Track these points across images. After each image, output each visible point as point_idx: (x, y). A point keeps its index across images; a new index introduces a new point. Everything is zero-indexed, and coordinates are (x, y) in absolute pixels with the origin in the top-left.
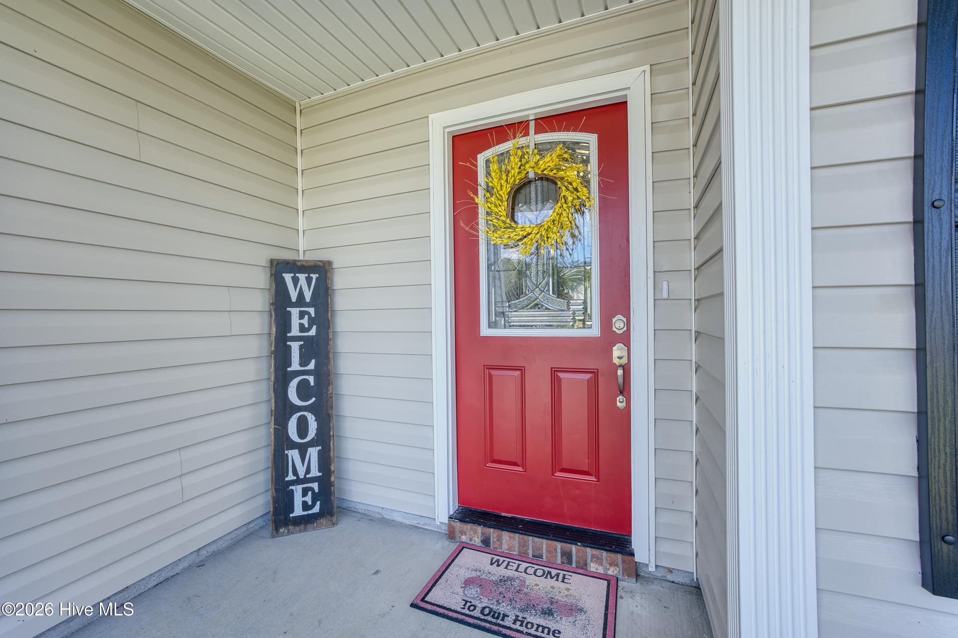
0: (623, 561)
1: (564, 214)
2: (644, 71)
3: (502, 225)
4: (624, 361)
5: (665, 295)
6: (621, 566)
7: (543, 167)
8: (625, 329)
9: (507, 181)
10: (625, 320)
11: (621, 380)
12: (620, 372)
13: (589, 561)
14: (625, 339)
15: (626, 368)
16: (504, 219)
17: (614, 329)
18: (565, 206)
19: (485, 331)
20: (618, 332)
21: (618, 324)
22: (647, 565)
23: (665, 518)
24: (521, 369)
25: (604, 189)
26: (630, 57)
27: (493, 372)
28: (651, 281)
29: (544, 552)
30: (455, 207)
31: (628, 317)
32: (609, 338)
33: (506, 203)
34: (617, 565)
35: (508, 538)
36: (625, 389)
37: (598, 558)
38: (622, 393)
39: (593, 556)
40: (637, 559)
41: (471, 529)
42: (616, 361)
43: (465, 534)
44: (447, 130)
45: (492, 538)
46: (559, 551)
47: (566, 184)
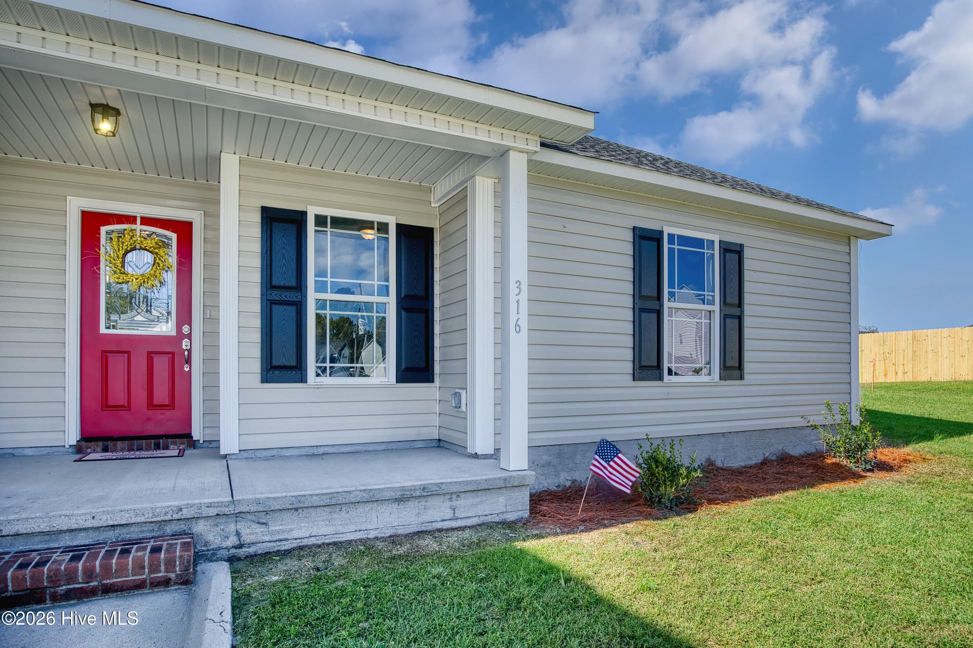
0: (187, 441)
1: (158, 272)
2: (201, 214)
3: (119, 271)
4: (189, 348)
5: (208, 317)
6: (186, 443)
7: (145, 245)
8: (189, 332)
9: (122, 247)
10: (189, 327)
11: (187, 357)
12: (186, 353)
13: (169, 445)
14: (189, 336)
15: (190, 351)
16: (120, 268)
17: (183, 332)
18: (158, 268)
19: (103, 330)
20: (186, 333)
21: (186, 329)
22: (199, 440)
23: (207, 418)
24: (128, 353)
25: (180, 263)
26: (195, 204)
27: (108, 355)
28: (202, 310)
29: (144, 446)
30: (83, 255)
31: (190, 325)
32: (180, 336)
33: (121, 260)
34: (184, 444)
35: (121, 444)
36: (188, 361)
37: (174, 442)
38: (187, 363)
39: (172, 442)
40: (194, 439)
41: (95, 444)
42: (184, 347)
43: (90, 448)
44: (80, 208)
45: (109, 446)
46: (153, 444)
47: (159, 256)
